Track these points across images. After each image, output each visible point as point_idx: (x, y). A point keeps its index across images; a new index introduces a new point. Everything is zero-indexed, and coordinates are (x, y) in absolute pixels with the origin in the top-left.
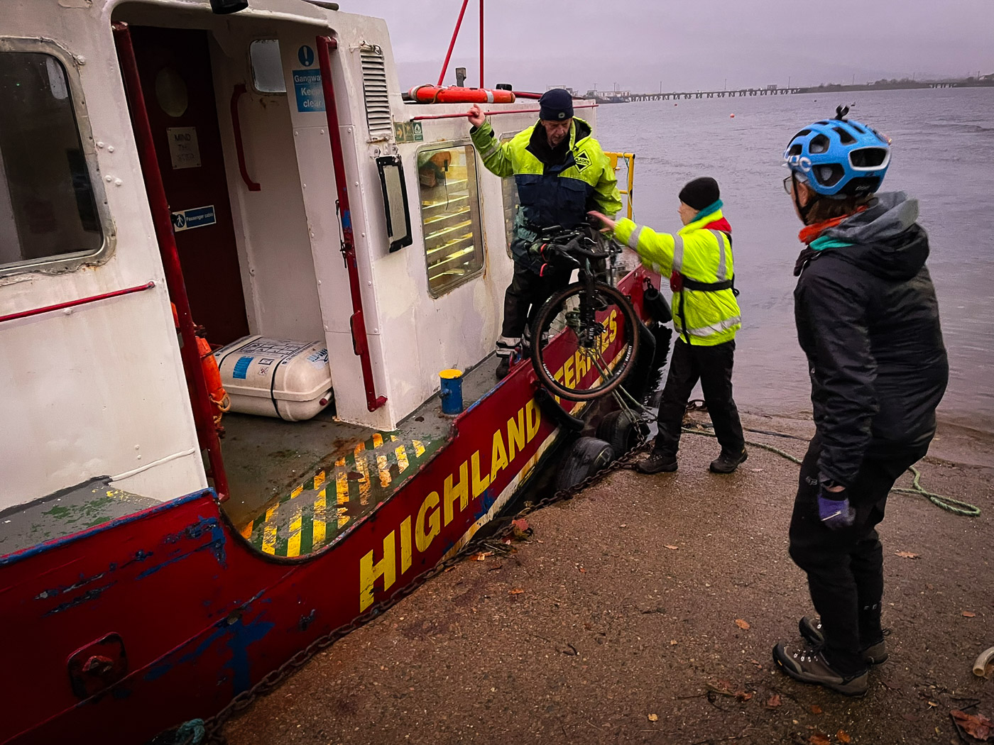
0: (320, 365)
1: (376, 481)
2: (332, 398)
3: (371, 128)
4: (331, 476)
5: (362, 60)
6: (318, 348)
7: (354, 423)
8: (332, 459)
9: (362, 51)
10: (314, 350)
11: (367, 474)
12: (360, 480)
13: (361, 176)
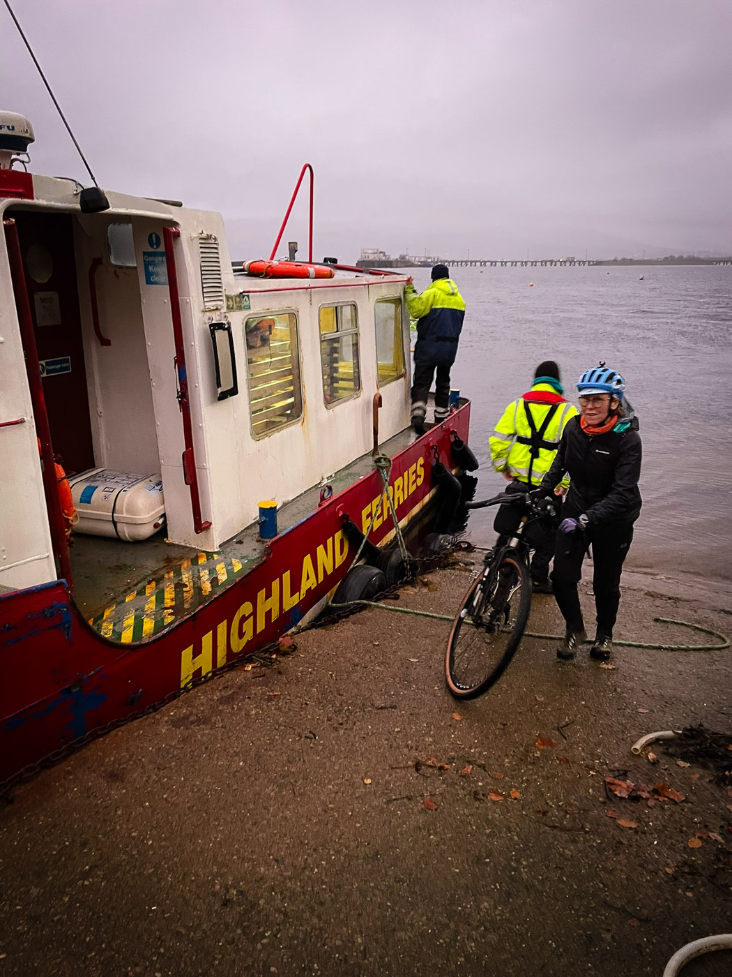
0: (155, 494)
1: (198, 589)
2: (165, 522)
3: (206, 299)
4: (161, 586)
5: (200, 245)
6: (154, 479)
7: (183, 544)
8: (162, 572)
9: (201, 239)
10: (150, 481)
11: (192, 584)
12: (184, 589)
13: (196, 338)
